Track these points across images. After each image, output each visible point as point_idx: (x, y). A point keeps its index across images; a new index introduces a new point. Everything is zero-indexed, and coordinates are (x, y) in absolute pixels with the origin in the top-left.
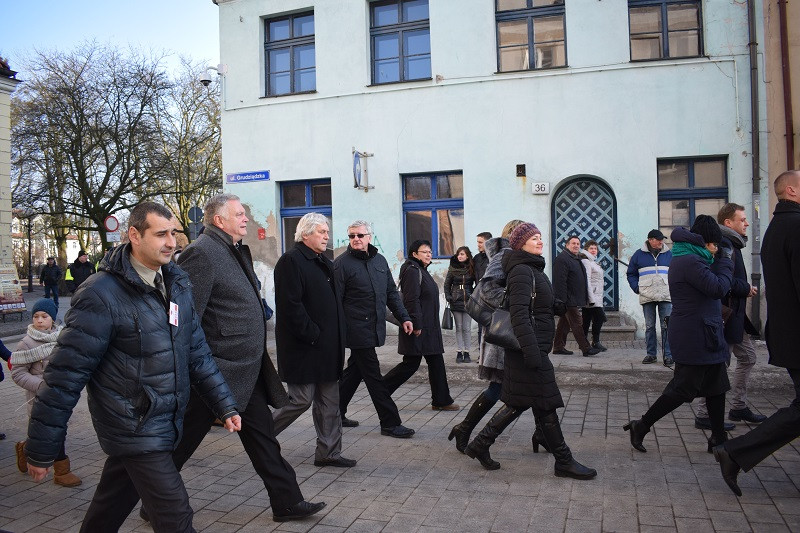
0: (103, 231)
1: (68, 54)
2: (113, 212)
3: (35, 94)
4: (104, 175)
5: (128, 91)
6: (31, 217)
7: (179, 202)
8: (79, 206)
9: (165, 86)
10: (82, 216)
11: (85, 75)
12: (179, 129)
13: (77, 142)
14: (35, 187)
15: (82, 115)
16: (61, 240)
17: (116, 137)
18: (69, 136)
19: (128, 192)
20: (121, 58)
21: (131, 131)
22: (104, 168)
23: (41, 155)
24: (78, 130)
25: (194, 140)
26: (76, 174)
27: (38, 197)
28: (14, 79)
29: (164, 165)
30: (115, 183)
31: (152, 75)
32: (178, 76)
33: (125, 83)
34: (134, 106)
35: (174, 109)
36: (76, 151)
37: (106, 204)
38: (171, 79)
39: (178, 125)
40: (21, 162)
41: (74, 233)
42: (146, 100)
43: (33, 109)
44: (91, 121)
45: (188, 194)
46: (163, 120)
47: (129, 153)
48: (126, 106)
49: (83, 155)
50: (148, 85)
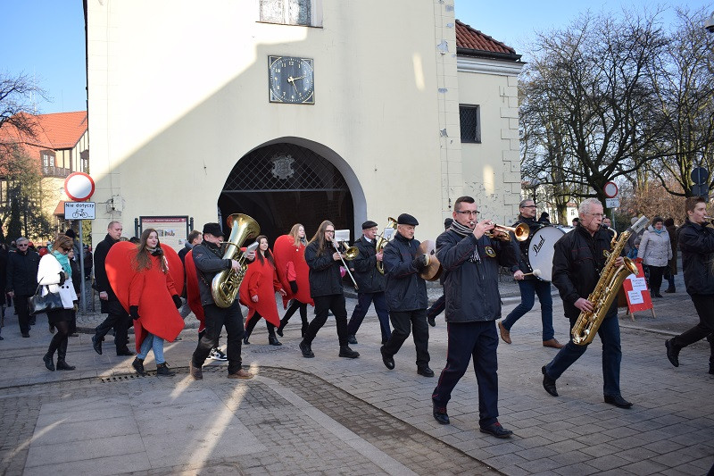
0: (602, 197)
1: (564, 30)
2: (612, 178)
3: (536, 74)
4: (602, 142)
5: (623, 55)
6: (534, 187)
7: (680, 164)
8: (578, 174)
9: (663, 43)
10: (582, 183)
11: (581, 48)
12: (678, 86)
13: (576, 112)
14: (539, 160)
15: (580, 86)
16: (561, 208)
17: (613, 103)
18: (569, 109)
19: (626, 157)
20: (615, 23)
21: (628, 95)
22: (603, 136)
23: (543, 129)
24: (577, 101)
25: (695, 95)
26: (576, 144)
27: (543, 168)
28: (520, 62)
29: (663, 126)
30: (613, 149)
31: (647, 34)
32: (674, 30)
33: (620, 47)
34: (630, 69)
35: (671, 66)
36: (575, 122)
37: (604, 171)
38: (668, 35)
39: (676, 81)
40: (526, 138)
41: (573, 201)
42: (642, 62)
43: (535, 88)
44: (589, 91)
45: (691, 155)
46: (661, 79)
47: (627, 118)
48: (622, 71)
49: (581, 125)
50: (643, 45)
